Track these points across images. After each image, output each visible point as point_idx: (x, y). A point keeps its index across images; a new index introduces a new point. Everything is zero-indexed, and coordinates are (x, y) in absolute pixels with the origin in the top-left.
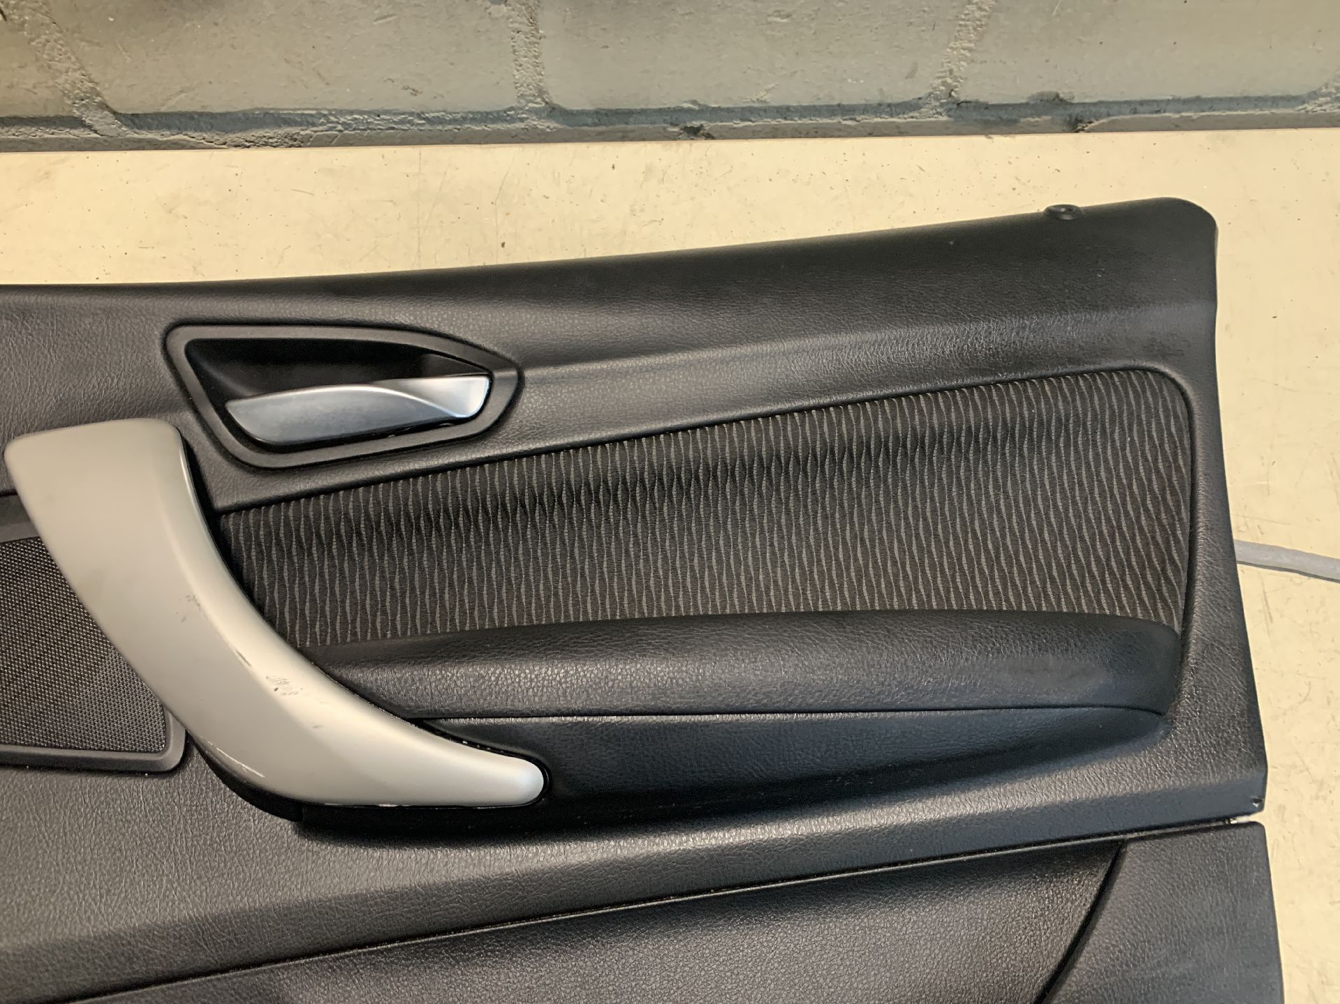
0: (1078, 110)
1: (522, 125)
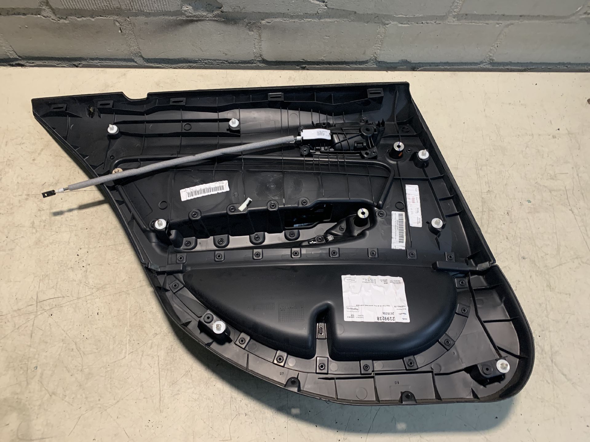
0: (414, 65)
1: (255, 65)
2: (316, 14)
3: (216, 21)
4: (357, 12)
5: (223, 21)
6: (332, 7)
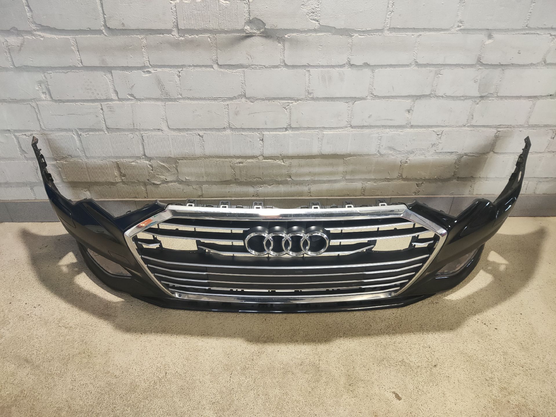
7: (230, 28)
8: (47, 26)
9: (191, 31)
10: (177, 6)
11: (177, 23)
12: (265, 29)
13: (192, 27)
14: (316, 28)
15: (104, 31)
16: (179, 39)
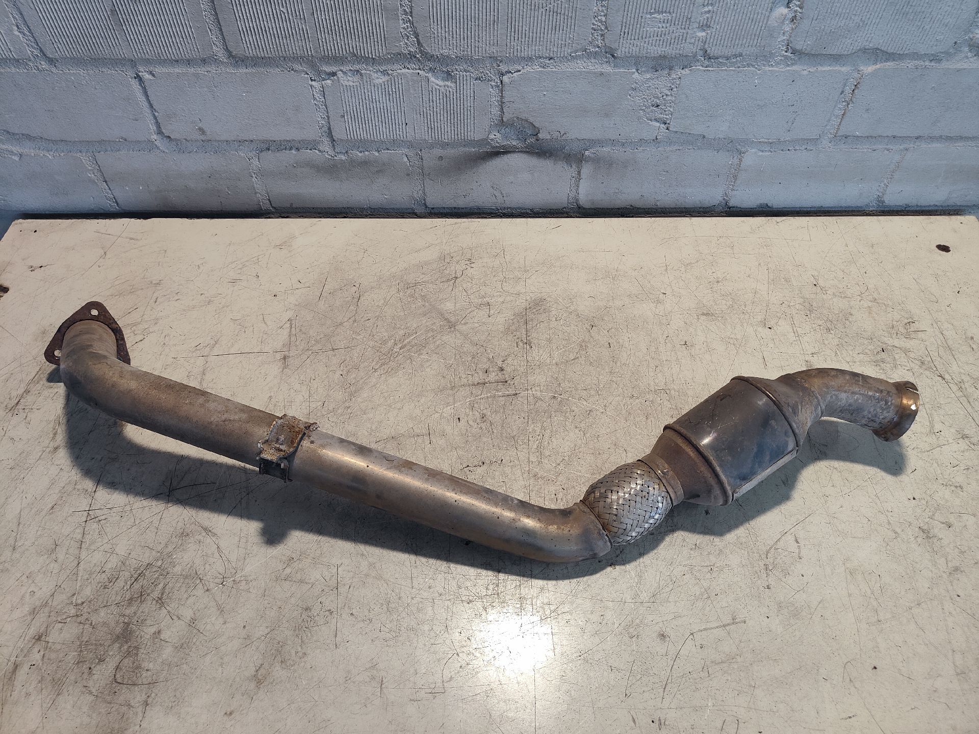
2: (654, 140)
3: (528, 152)
4: (706, 137)
5: (537, 153)
6: (674, 130)
7: (456, 137)
8: (23, 134)
9: (363, 144)
10: (326, 93)
11: (329, 129)
12: (538, 140)
13: (365, 135)
14: (658, 138)
15: (158, 143)
16: (335, 158)
